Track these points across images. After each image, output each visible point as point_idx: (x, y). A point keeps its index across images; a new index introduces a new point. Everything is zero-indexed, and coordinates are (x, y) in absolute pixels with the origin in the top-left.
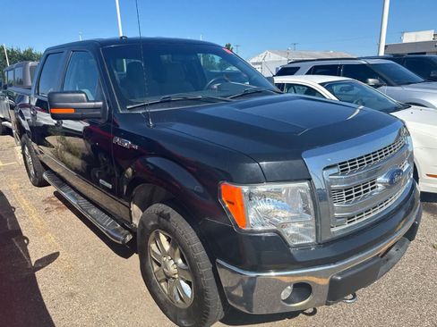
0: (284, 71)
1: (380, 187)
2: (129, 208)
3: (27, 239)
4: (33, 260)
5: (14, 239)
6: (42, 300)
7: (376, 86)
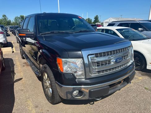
0: (110, 25)
1: (112, 63)
2: (39, 65)
3: (15, 73)
4: (15, 80)
5: (11, 73)
6: (14, 90)
7: (142, 31)
